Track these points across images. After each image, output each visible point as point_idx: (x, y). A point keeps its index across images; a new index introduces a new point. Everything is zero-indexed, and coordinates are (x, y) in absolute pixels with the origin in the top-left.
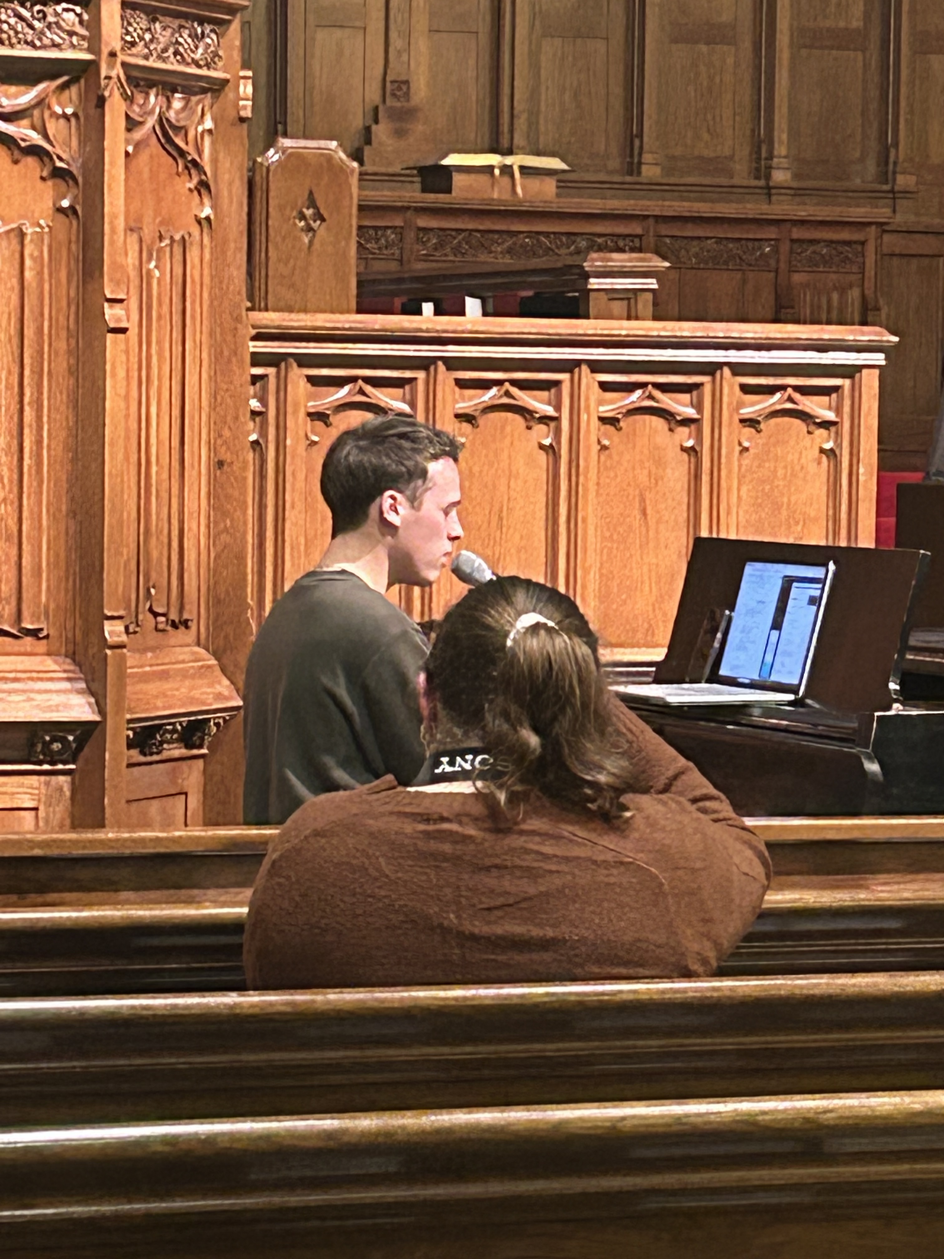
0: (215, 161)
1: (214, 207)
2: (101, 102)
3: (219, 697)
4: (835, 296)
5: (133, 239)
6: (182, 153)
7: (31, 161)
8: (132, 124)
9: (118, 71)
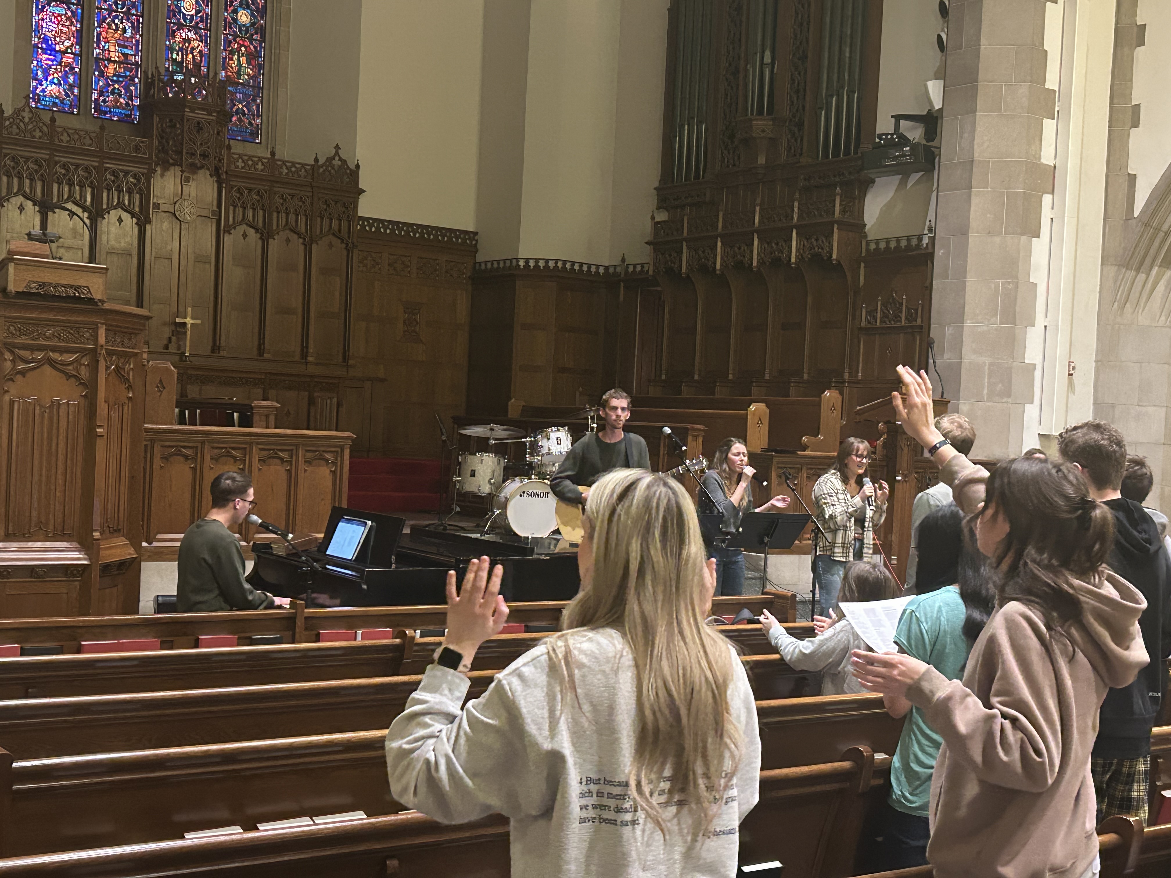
0: (134, 379)
1: (133, 394)
2: (98, 361)
3: (130, 554)
4: (329, 401)
5: (106, 405)
6: (123, 376)
7: (73, 380)
8: (108, 368)
9: (104, 352)
